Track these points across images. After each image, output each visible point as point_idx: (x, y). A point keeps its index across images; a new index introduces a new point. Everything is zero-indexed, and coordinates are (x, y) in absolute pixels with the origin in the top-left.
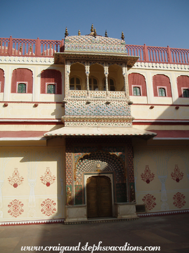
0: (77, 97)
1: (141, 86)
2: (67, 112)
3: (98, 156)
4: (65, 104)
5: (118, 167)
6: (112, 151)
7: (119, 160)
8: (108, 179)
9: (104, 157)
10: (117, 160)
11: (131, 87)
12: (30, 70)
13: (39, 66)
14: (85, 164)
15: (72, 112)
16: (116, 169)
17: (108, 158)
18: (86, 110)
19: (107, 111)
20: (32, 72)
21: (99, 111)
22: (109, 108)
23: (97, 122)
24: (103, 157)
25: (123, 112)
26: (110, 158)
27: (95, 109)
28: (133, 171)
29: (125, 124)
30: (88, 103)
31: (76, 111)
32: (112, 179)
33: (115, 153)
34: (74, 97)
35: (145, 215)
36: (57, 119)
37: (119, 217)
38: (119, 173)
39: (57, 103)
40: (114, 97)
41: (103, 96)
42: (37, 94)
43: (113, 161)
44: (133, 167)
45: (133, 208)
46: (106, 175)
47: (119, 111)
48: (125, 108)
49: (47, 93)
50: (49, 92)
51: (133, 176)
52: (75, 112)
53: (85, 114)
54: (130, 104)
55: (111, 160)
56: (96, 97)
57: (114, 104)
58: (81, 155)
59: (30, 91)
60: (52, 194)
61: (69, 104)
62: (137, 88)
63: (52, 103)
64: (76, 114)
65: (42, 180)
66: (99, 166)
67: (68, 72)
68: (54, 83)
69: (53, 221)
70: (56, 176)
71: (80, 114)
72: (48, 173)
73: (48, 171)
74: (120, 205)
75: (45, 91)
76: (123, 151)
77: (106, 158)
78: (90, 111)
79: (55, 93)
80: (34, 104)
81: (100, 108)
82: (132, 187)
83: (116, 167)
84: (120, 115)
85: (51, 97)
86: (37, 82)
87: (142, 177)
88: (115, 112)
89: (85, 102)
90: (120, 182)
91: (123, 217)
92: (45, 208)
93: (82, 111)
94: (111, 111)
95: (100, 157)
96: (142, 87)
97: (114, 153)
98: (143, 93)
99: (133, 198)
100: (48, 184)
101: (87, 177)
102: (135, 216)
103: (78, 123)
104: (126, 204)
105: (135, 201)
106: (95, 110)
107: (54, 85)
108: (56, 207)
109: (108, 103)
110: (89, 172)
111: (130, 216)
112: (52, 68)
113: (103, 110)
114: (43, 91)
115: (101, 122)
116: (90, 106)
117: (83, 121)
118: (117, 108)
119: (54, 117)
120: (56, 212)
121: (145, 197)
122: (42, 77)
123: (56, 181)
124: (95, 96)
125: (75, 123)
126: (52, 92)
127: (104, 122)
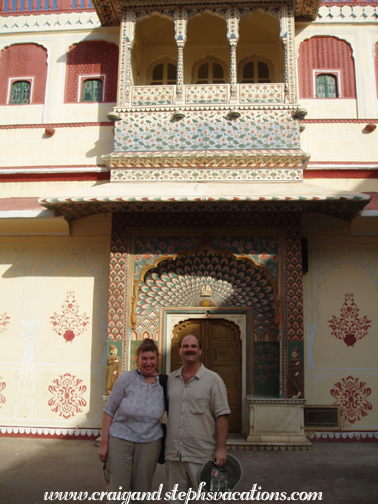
0: (148, 103)
1: (338, 72)
2: (119, 145)
3: (206, 265)
4: (116, 123)
5: (262, 295)
6: (241, 249)
7: (263, 277)
8: (233, 327)
9: (223, 266)
10: (259, 276)
11: (310, 76)
12: (42, 46)
13: (65, 34)
14: (169, 284)
15: (133, 143)
16: (256, 300)
17: (235, 271)
18: (172, 137)
19: (230, 139)
20: (45, 50)
21: (206, 139)
22: (235, 128)
23: (199, 167)
24: (219, 267)
25: (278, 138)
26: (239, 271)
27: (196, 133)
28: (300, 309)
29: (283, 174)
30: (177, 117)
31: (144, 141)
32: (243, 328)
33: (250, 256)
34: (141, 104)
35: (338, 435)
36: (99, 166)
37: (251, 439)
38: (264, 312)
39: (102, 124)
40: (253, 98)
41: (220, 98)
42: (55, 104)
43: (248, 279)
44: (300, 296)
45: (296, 416)
46: (228, 317)
47: (266, 136)
48: (282, 128)
49: (82, 101)
50: (87, 98)
51: (300, 322)
52: (141, 143)
53: (167, 148)
54: (299, 116)
55: (242, 275)
56: (202, 102)
57: (252, 118)
58: (153, 260)
59: (40, 99)
60: (79, 360)
61: (125, 123)
62: (329, 78)
63: (91, 124)
64: (143, 148)
65: (55, 324)
66: (207, 290)
67: (128, 40)
68: (98, 76)
69: (77, 434)
70: (90, 314)
71: (154, 149)
72: (70, 306)
73: (71, 300)
74: (255, 402)
75: (75, 96)
76: (274, 251)
77: (226, 268)
78: (182, 140)
79: (100, 100)
80: (43, 131)
81: (211, 129)
82: (294, 354)
83: (255, 296)
84: (267, 147)
85: (92, 111)
86: (57, 73)
87: (334, 328)
88: (254, 139)
89: (169, 116)
90: (267, 339)
91: (263, 438)
92: (57, 396)
93: (158, 140)
94: (242, 136)
95: (210, 266)
96: (344, 74)
97: (246, 256)
98: (345, 91)
99: (296, 386)
100: (69, 336)
101: (172, 321)
102: (300, 438)
103: (148, 171)
104: (275, 403)
105: (302, 397)
106: (195, 137)
107: (99, 80)
108: (87, 396)
109: (233, 116)
110: (180, 308)
111: (285, 438)
112: (97, 37)
113: (219, 137)
114: (70, 98)
115: (211, 167)
116: (183, 125)
117: (161, 167)
118: (259, 128)
119: (93, 161)
120: (86, 409)
121: (339, 385)
122: (69, 63)
123: (90, 327)
124: (199, 99)
125: (138, 171)
126: (95, 98)
127: (220, 167)
